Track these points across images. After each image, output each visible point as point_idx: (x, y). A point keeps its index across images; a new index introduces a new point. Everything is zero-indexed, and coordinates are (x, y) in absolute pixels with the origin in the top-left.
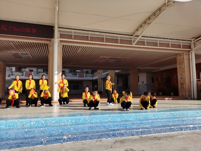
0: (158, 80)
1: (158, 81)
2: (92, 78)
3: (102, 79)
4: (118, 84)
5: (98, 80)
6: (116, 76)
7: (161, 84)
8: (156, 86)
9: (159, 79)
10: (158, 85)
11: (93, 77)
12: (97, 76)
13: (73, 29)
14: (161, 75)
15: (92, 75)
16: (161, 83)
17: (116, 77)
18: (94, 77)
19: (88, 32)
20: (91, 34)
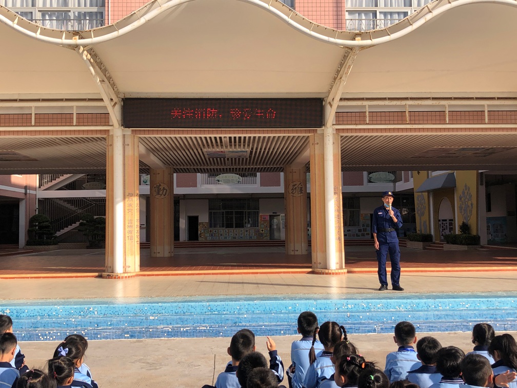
2: (392, 184)
3: (428, 192)
4: (489, 209)
5: (416, 195)
6: (482, 184)
11: (395, 181)
12: (411, 180)
13: (368, 99)
15: (392, 177)
17: (483, 189)
18: (397, 184)
19: (404, 103)
20: (410, 106)
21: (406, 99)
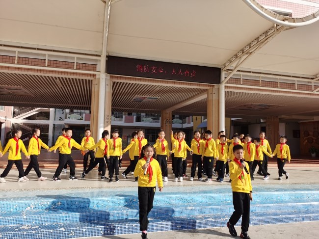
0: (309, 135)
1: (309, 137)
2: (181, 125)
3: (202, 128)
6: (232, 125)
7: (314, 141)
8: (305, 143)
9: (311, 133)
10: (308, 142)
11: (182, 123)
13: (242, 71)
14: (315, 128)
15: (181, 121)
16: (313, 139)
17: (232, 127)
18: (184, 125)
20: (262, 77)
21: (260, 73)
